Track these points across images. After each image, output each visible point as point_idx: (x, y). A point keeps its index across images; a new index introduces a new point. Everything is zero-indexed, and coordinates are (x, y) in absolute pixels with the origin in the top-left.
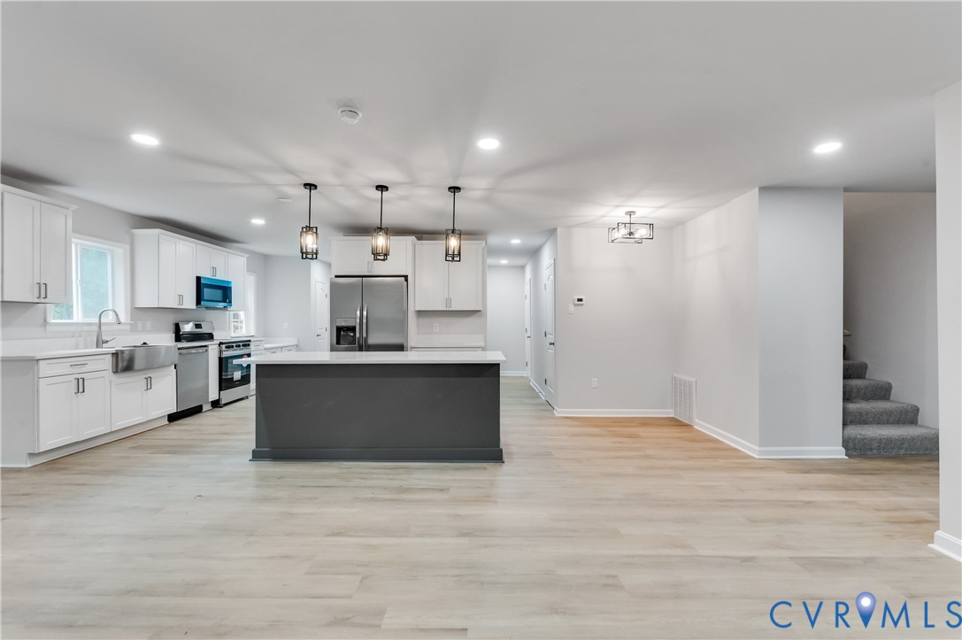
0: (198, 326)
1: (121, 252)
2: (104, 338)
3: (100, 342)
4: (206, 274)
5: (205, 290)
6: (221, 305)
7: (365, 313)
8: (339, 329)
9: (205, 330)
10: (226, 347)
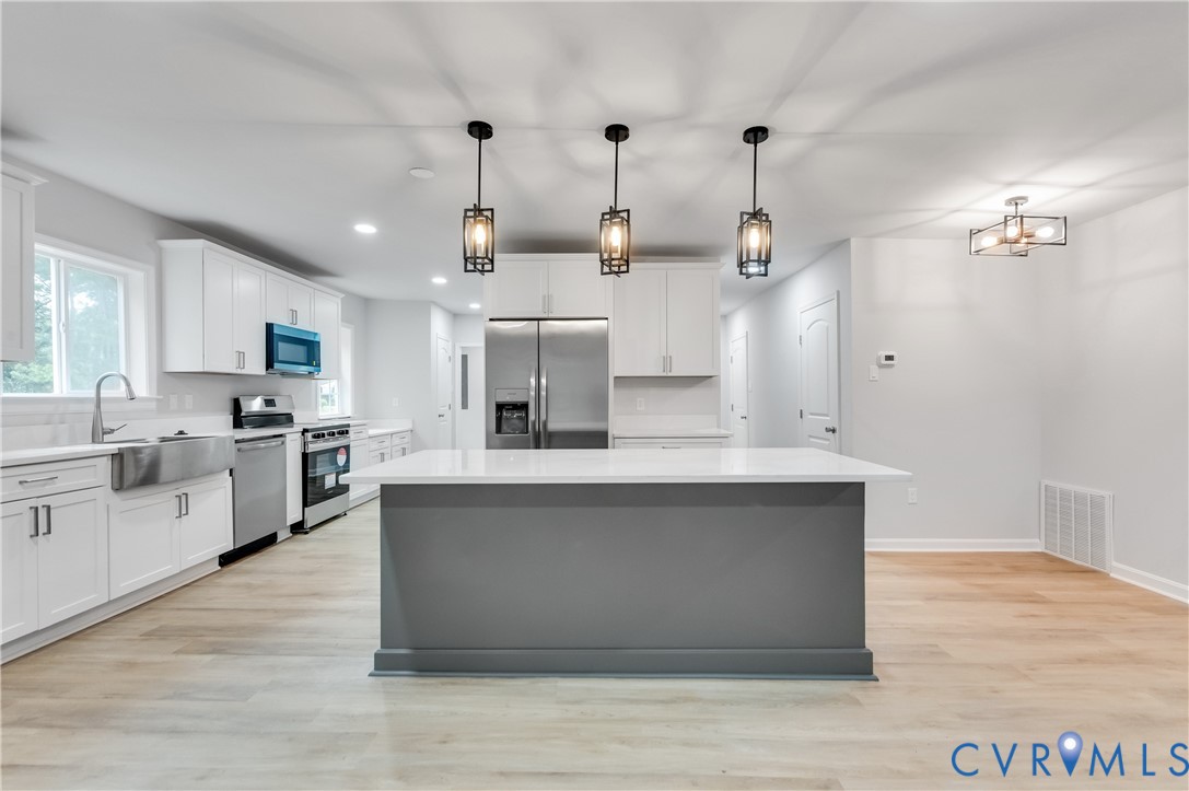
0: (269, 403)
1: (139, 277)
2: (107, 425)
3: (98, 434)
4: (281, 320)
5: (280, 344)
6: (304, 369)
7: (543, 381)
8: (500, 407)
9: (280, 408)
10: (314, 437)
